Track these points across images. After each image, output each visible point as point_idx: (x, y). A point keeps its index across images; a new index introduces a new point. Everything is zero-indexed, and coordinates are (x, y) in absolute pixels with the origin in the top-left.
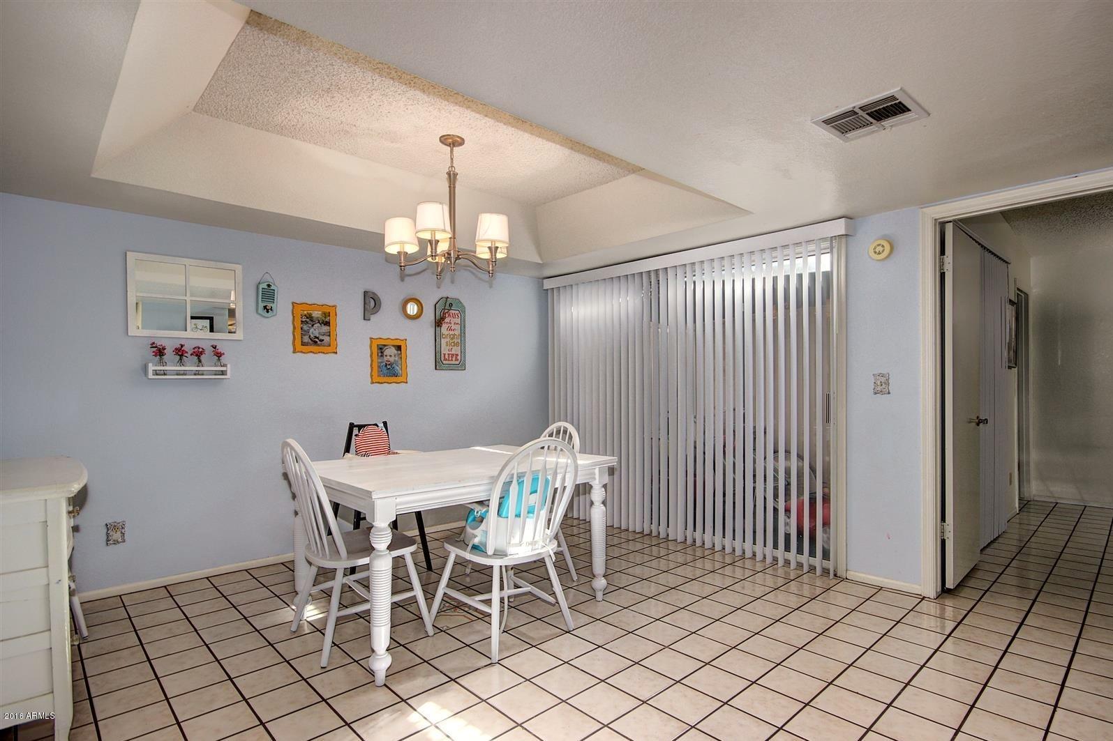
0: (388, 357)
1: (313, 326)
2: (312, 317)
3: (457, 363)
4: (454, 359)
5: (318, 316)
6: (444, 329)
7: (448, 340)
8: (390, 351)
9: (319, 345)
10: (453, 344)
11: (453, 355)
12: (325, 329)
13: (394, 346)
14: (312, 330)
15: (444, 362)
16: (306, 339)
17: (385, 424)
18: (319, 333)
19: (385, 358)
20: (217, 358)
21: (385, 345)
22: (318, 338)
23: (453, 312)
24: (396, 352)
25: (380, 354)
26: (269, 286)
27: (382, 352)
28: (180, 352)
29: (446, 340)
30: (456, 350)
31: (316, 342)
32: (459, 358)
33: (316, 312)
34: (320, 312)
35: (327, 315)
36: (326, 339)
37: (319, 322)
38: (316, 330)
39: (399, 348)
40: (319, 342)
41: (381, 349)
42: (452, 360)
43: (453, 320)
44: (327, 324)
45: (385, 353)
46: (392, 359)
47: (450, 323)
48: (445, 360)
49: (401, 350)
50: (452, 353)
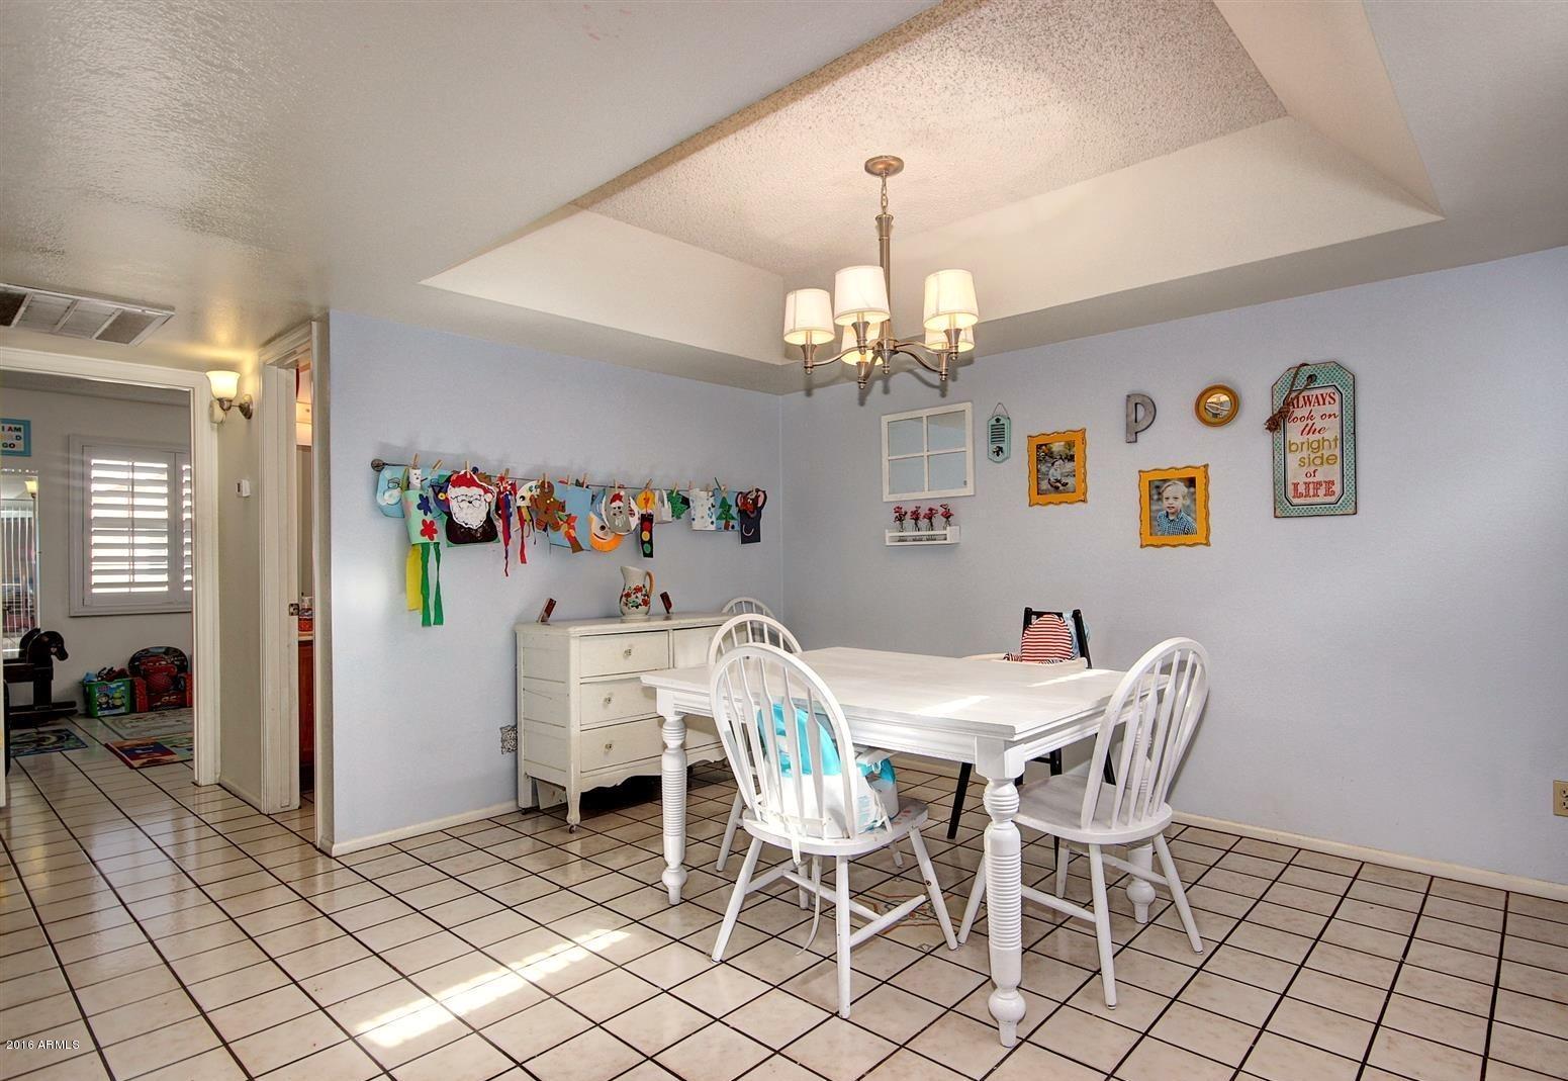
0: (1171, 500)
1: (1053, 464)
2: (1052, 453)
3: (1333, 499)
4: (1322, 492)
5: (1061, 449)
6: (1294, 432)
7: (1305, 454)
8: (1176, 492)
9: (1061, 492)
10: (1318, 461)
11: (1320, 483)
12: (1069, 466)
13: (1180, 480)
14: (1052, 470)
15: (1296, 501)
16: (1045, 485)
17: (1077, 615)
18: (1062, 474)
19: (1166, 503)
20: (945, 520)
21: (1165, 481)
22: (1059, 481)
23: (1318, 392)
24: (1186, 490)
25: (1156, 497)
26: (998, 420)
27: (1159, 494)
28: (916, 516)
29: (1299, 455)
30: (1332, 473)
31: (1057, 488)
32: (1337, 488)
33: (1057, 444)
34: (1063, 443)
35: (1070, 445)
36: (1070, 481)
37: (1061, 458)
38: (1056, 471)
39: (1191, 482)
40: (1061, 488)
41: (1158, 487)
42: (1316, 495)
43: (1318, 411)
44: (1071, 458)
45: (1165, 495)
46: (1178, 504)
47: (1310, 417)
48: (1298, 495)
49: (1195, 487)
50: (1315, 480)
